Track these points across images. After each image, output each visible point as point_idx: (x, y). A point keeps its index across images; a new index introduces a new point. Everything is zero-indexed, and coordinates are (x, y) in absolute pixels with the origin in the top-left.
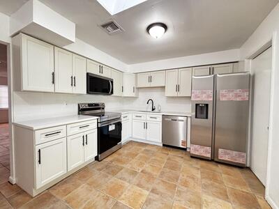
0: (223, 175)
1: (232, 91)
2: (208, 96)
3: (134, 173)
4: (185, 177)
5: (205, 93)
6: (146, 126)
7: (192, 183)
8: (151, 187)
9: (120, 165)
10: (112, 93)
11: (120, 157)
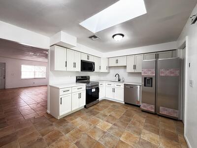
0: (160, 123)
1: (168, 70)
2: (152, 73)
3: (105, 116)
4: (135, 121)
5: (150, 71)
6: (114, 90)
7: (138, 124)
8: (114, 123)
9: (98, 111)
10: (94, 70)
11: (98, 107)
